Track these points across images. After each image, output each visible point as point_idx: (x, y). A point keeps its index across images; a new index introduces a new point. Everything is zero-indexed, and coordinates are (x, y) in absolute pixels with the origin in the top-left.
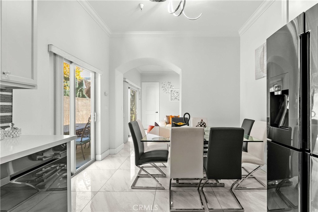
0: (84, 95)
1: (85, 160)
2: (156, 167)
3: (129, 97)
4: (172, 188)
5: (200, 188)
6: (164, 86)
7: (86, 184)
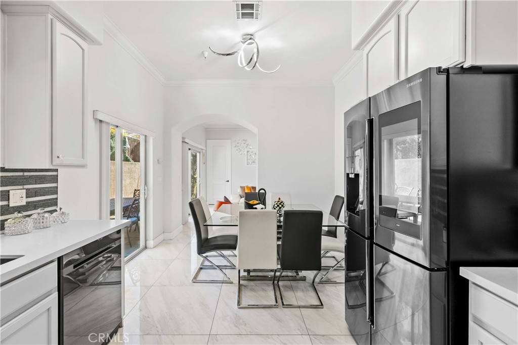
0: (127, 157)
1: (131, 247)
2: (223, 256)
3: (190, 158)
4: (242, 282)
5: (276, 282)
6: (238, 145)
7: (133, 280)
